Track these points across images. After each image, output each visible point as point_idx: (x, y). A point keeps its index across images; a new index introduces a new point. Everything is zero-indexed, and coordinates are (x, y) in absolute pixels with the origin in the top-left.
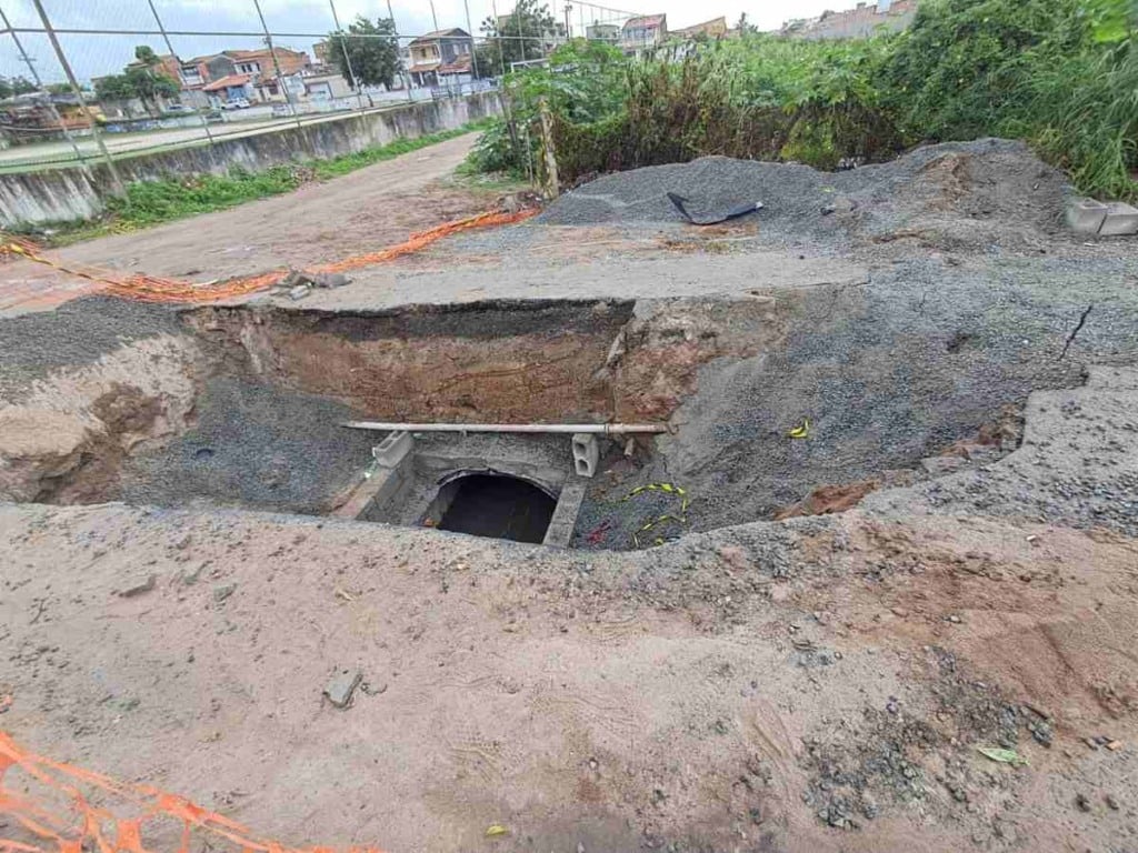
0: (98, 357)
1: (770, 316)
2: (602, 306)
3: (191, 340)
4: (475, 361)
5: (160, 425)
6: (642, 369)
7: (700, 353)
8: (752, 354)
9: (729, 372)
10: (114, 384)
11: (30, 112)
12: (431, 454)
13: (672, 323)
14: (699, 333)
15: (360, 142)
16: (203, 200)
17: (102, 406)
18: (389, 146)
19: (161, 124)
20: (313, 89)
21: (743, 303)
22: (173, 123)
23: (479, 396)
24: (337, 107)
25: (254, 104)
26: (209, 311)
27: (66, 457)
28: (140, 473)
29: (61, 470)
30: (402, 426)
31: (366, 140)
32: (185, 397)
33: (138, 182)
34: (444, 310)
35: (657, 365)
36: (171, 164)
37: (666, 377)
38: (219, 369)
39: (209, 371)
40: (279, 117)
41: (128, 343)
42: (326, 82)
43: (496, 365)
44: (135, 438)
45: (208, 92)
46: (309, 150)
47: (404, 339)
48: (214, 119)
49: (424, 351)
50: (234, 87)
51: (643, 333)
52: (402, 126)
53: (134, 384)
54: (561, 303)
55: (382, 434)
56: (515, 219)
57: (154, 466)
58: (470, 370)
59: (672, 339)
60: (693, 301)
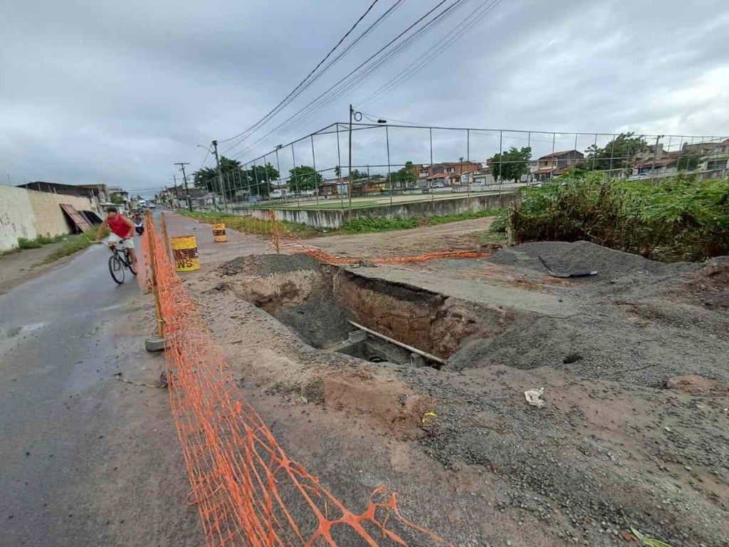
0: (290, 272)
1: (501, 320)
2: (439, 297)
3: (320, 274)
4: (394, 308)
5: (295, 299)
6: (442, 329)
7: (466, 329)
8: (487, 337)
9: (476, 342)
10: (289, 281)
11: (360, 185)
12: (371, 345)
13: (457, 311)
14: (468, 319)
15: (462, 209)
16: (376, 227)
17: (284, 286)
18: (478, 213)
19: (404, 192)
20: (477, 180)
21: (492, 310)
22: (408, 192)
23: (394, 325)
24: (485, 190)
25: (447, 186)
26: (330, 266)
27: (265, 297)
28: (281, 312)
29: (262, 301)
30: (365, 329)
31: (466, 209)
32: (306, 293)
33: (357, 218)
34: (388, 283)
35: (448, 329)
36: (372, 212)
37: (451, 336)
38: (324, 287)
39: (319, 286)
40: (455, 192)
41: (301, 270)
42: (485, 177)
43: (400, 312)
44: (287, 300)
45: (428, 180)
46: (433, 211)
47: (375, 292)
48: (425, 192)
49: (379, 299)
50: (440, 178)
51: (445, 312)
52: (490, 204)
53: (295, 283)
54: (425, 291)
55: (358, 329)
56: (479, 256)
57: (287, 311)
58: (393, 312)
59: (456, 319)
60: (469, 303)
